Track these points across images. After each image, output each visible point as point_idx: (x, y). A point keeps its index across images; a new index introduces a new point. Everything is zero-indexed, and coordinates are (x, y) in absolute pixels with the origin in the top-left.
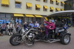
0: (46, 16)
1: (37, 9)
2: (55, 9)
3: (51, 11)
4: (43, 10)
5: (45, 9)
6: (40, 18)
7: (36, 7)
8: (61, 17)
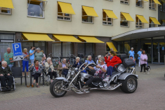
3: (124, 23)
4: (102, 21)
6: (94, 45)
8: (152, 41)
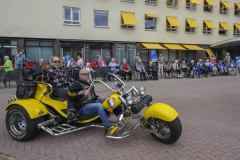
0: (208, 46)
1: (189, 29)
2: (232, 28)
3: (222, 32)
4: (202, 31)
5: (207, 30)
6: (195, 52)
7: (187, 25)
